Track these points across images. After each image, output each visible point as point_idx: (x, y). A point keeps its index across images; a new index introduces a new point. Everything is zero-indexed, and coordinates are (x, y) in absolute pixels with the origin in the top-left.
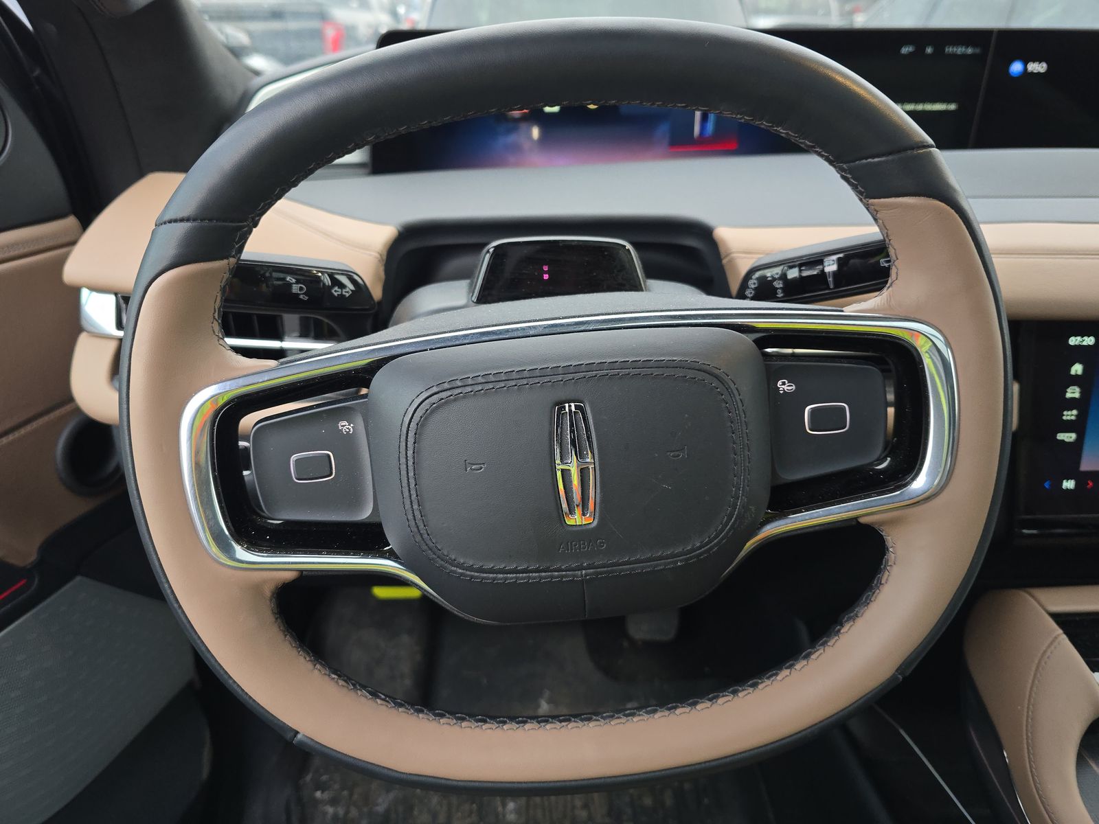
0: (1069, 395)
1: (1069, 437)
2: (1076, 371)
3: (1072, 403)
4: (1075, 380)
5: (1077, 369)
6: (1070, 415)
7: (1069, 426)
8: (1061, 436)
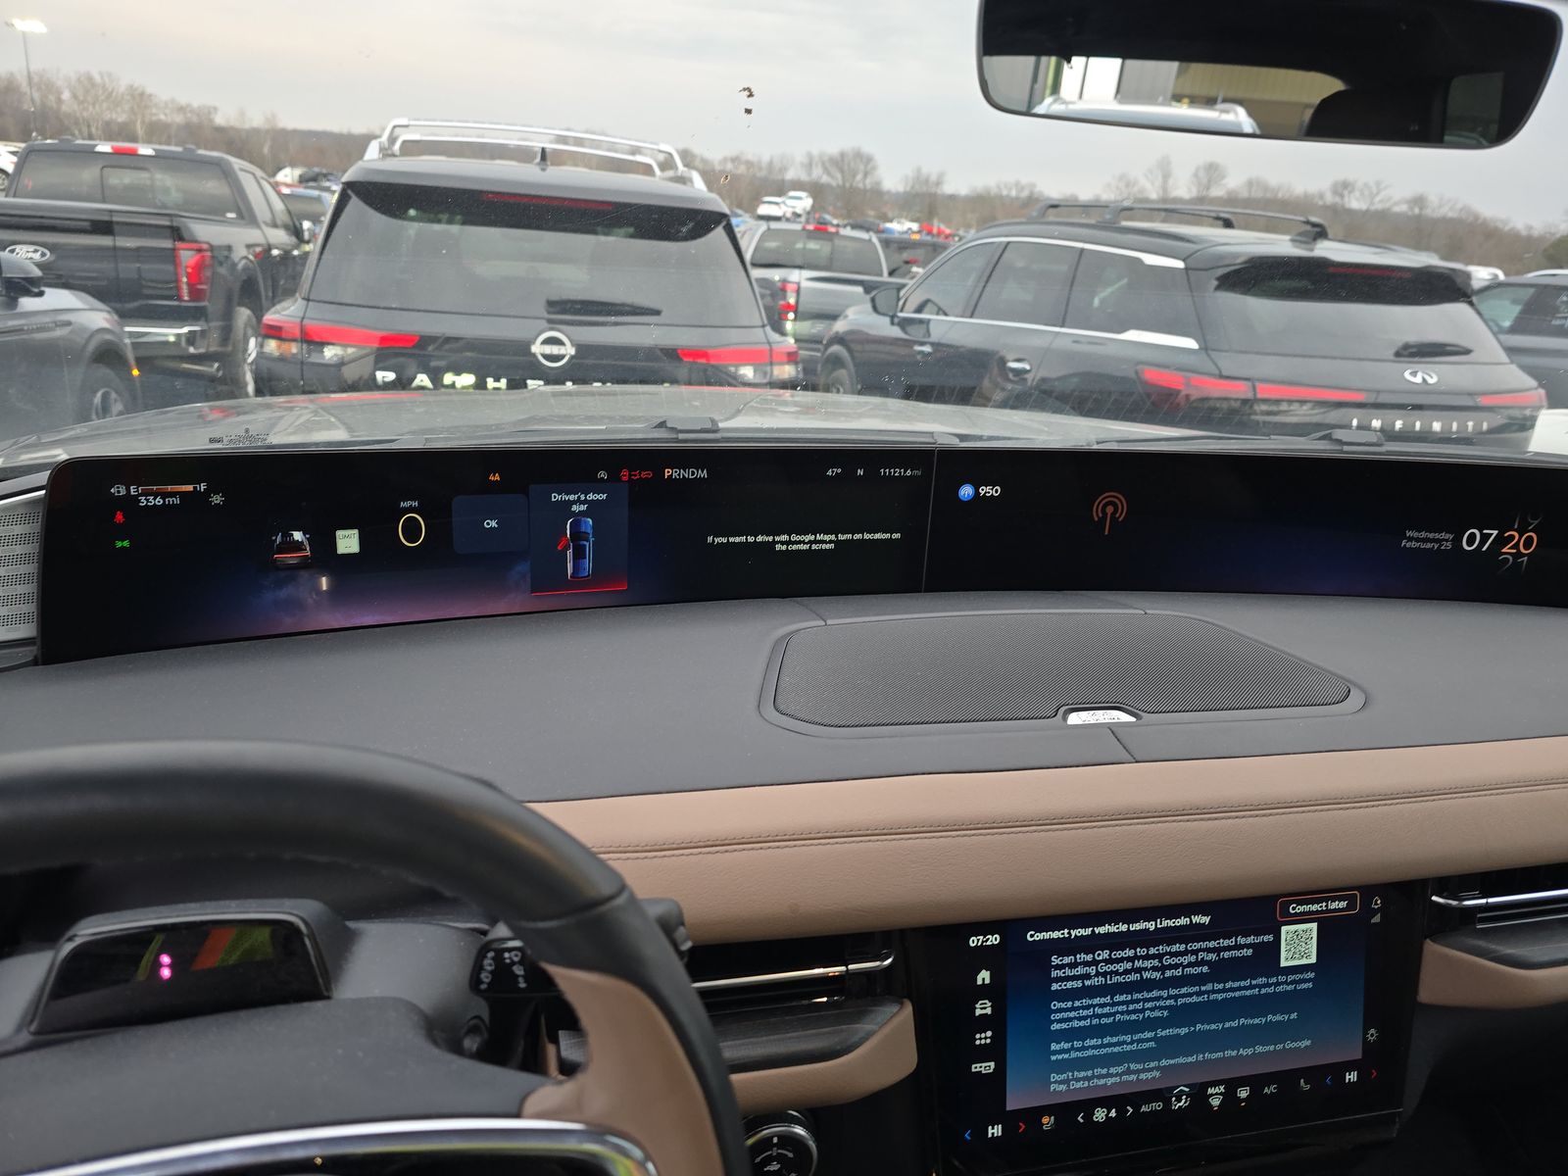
0: (978, 1012)
1: (987, 1067)
2: (984, 979)
3: (984, 1023)
4: (984, 992)
5: (984, 977)
6: (984, 1038)
7: (983, 1054)
8: (976, 1068)
